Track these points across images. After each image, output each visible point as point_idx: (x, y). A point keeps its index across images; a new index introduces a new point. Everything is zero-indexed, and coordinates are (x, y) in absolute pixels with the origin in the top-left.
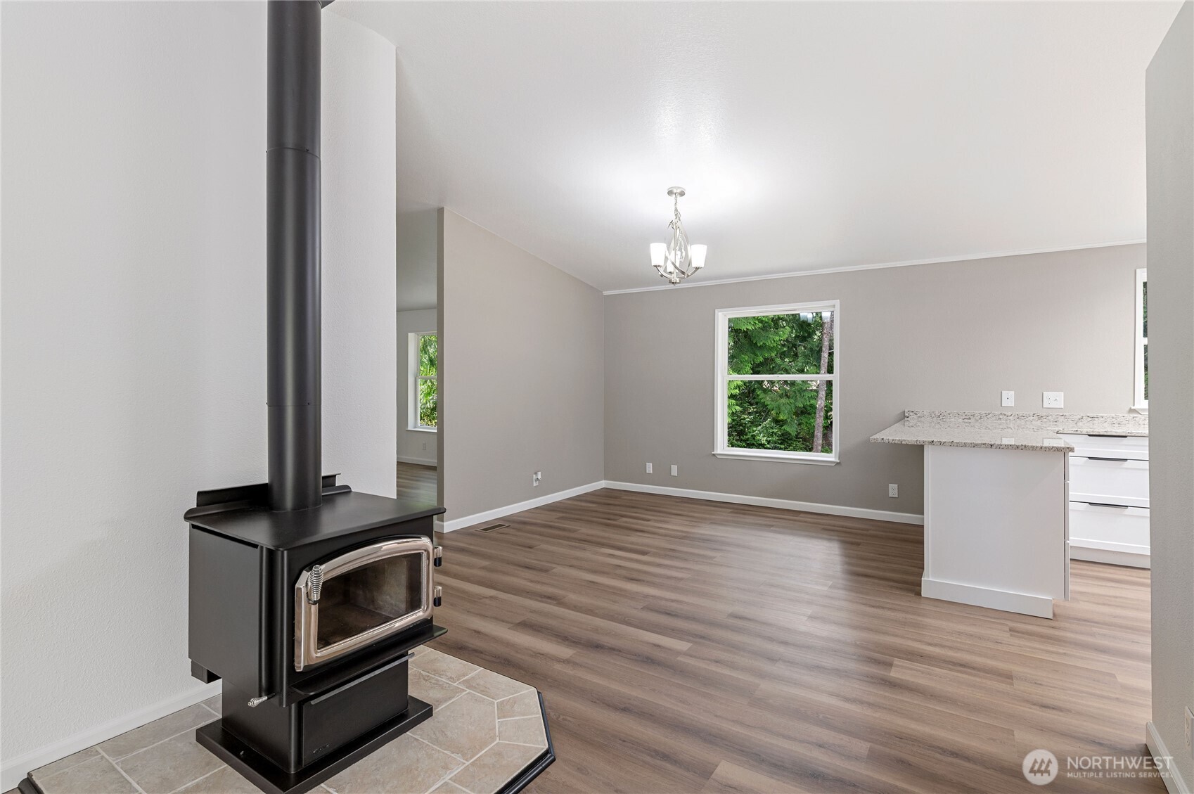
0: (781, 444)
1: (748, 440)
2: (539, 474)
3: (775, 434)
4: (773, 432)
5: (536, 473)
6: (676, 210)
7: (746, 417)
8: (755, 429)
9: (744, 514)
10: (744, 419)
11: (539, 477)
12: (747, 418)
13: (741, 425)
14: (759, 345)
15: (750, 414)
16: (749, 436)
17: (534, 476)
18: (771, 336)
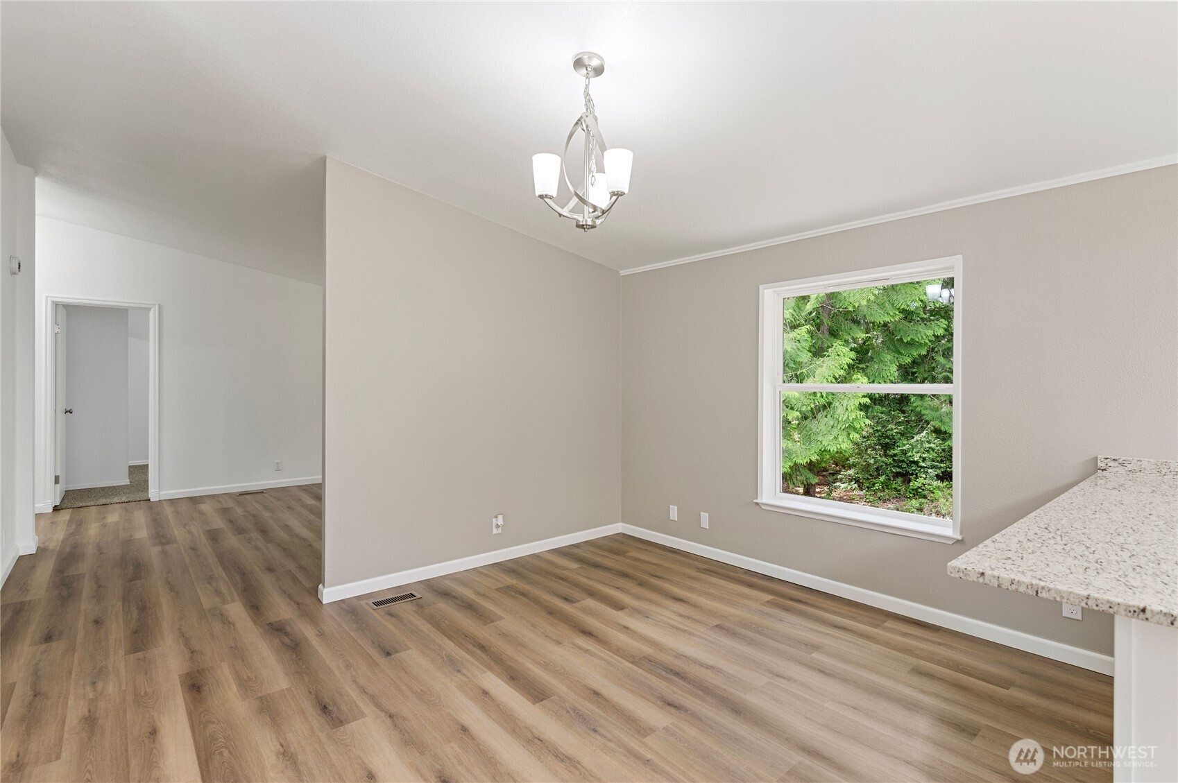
0: (942, 462)
1: (895, 455)
2: (500, 517)
3: (933, 450)
4: (929, 448)
5: (496, 517)
6: (587, 95)
7: (894, 427)
8: (905, 442)
9: (786, 609)
10: (892, 430)
11: (500, 522)
12: (894, 429)
13: (887, 437)
14: (905, 341)
15: (899, 423)
16: (897, 451)
17: (494, 520)
18: (921, 330)
